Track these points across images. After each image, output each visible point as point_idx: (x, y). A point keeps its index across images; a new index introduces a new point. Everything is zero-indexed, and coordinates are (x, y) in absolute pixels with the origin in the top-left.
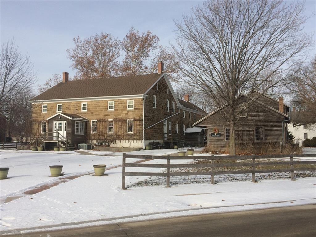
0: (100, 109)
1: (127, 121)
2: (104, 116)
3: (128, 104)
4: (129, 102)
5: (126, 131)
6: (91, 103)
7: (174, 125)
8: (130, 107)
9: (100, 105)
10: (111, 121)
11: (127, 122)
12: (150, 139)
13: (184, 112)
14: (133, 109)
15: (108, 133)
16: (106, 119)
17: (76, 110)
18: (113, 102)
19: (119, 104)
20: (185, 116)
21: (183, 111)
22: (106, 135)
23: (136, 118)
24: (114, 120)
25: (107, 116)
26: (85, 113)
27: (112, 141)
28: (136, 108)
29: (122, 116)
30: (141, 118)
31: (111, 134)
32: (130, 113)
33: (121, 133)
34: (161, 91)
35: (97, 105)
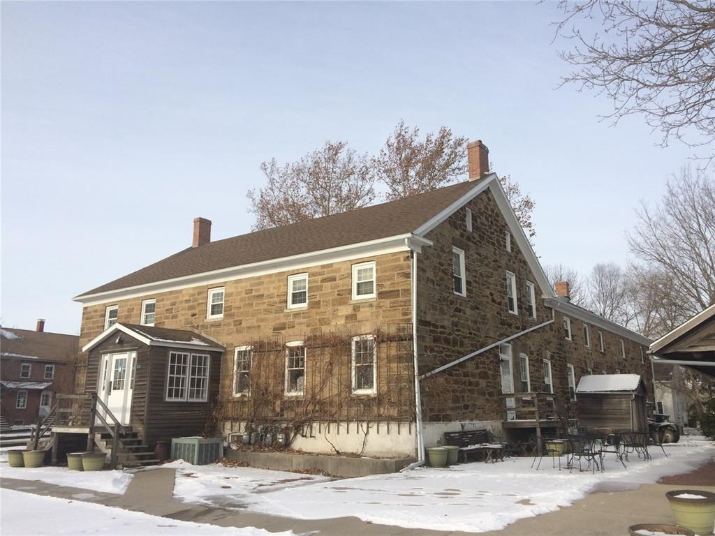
0: (262, 307)
1: (353, 343)
2: (275, 329)
3: (355, 281)
4: (359, 272)
5: (349, 387)
6: (236, 288)
7: (537, 363)
8: (363, 288)
9: (261, 293)
10: (298, 348)
11: (353, 347)
12: (447, 419)
13: (569, 322)
14: (374, 295)
15: (287, 394)
16: (281, 342)
17: (193, 315)
18: (305, 276)
19: (324, 281)
20: (572, 336)
21: (565, 318)
22: (278, 402)
23: (385, 329)
24: (305, 342)
25: (284, 328)
26: (216, 325)
27: (298, 428)
28: (387, 292)
29: (336, 326)
30: (404, 329)
31: (297, 397)
32: (364, 313)
33: (330, 391)
34: (482, 238)
35: (253, 295)
